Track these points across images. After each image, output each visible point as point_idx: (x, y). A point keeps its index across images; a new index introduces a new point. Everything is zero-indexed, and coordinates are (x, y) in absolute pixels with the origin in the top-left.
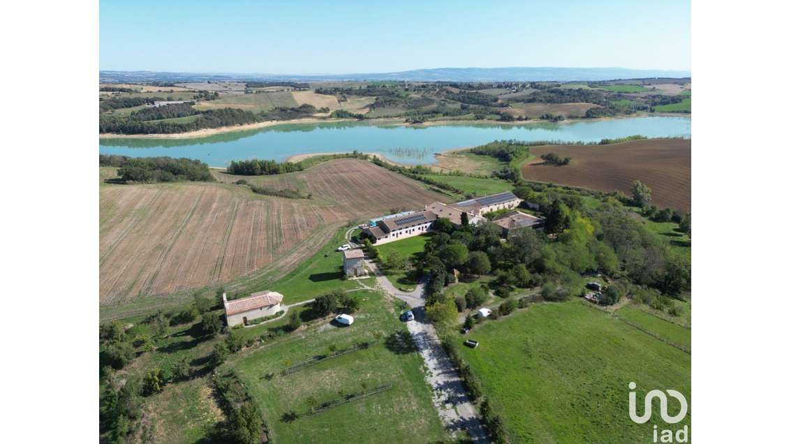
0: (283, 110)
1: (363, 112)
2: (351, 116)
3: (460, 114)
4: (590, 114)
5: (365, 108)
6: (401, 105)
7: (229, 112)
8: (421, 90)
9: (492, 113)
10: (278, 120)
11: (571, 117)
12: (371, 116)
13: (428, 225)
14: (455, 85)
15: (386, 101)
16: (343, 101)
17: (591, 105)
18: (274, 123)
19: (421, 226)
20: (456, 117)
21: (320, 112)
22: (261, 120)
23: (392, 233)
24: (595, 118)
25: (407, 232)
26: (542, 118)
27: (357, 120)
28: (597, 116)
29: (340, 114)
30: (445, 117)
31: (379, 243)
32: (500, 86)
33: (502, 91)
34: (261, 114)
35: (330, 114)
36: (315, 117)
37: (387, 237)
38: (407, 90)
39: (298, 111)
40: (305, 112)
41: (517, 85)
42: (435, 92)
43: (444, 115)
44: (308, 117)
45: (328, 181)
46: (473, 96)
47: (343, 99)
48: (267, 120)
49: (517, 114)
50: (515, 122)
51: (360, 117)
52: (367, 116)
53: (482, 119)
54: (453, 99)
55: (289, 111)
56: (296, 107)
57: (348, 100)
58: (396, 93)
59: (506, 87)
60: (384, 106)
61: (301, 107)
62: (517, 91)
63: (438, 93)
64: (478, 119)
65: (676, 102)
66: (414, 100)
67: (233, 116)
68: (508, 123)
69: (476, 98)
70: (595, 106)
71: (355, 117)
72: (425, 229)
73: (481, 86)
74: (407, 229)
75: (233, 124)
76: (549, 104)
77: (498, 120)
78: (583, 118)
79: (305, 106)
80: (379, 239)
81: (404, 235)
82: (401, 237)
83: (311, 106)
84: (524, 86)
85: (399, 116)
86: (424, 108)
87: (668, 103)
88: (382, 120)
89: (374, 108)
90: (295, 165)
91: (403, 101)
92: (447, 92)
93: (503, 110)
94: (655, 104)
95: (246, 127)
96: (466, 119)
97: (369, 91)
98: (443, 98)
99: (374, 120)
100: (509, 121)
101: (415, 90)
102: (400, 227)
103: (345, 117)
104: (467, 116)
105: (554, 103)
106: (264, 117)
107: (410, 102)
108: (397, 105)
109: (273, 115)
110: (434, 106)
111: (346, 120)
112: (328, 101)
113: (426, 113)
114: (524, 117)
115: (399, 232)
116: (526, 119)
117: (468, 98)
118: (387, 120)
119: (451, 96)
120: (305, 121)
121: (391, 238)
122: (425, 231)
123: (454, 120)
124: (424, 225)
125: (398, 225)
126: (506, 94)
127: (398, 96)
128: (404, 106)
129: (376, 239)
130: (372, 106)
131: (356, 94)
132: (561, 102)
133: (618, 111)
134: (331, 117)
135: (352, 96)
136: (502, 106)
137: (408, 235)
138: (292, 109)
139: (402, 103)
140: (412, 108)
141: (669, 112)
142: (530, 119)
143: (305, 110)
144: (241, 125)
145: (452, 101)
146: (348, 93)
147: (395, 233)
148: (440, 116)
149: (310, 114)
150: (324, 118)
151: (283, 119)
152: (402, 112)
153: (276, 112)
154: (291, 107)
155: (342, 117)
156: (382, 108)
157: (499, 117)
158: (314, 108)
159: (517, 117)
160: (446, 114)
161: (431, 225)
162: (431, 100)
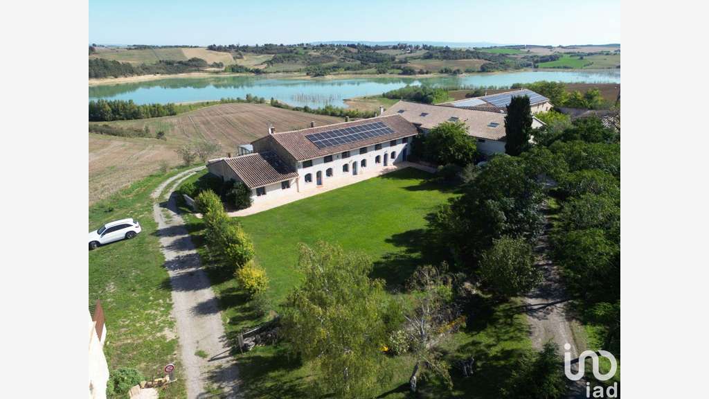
0: (170, 63)
1: (261, 68)
2: (247, 70)
3: (362, 68)
4: (485, 68)
5: (262, 64)
6: (300, 62)
7: (100, 63)
8: (320, 49)
9: (393, 68)
10: (162, 74)
11: (467, 71)
12: (270, 71)
13: (399, 148)
14: (353, 46)
15: (284, 57)
16: (239, 58)
17: (483, 62)
18: (158, 77)
19: (381, 153)
20: (358, 72)
21: (212, 66)
22: (142, 73)
23: (302, 172)
24: (490, 72)
25: (345, 168)
26: (442, 72)
27: (253, 74)
28: (491, 70)
29: (235, 69)
30: (348, 72)
31: (259, 204)
32: (395, 48)
33: (398, 52)
34: (141, 67)
35: (223, 69)
36: (206, 72)
37: (286, 185)
38: (305, 48)
39: (186, 64)
40: (195, 66)
41: (410, 46)
42: (334, 51)
43: (345, 70)
44: (199, 71)
45: (206, 123)
46: (371, 55)
47: (238, 56)
48: (150, 73)
49: (418, 68)
50: (417, 75)
51: (257, 72)
52: (265, 70)
53: (384, 73)
54: (352, 58)
55: (175, 65)
56: (183, 60)
57: (244, 57)
58: (295, 51)
59: (401, 48)
60: (282, 62)
61: (190, 60)
62: (411, 52)
63: (336, 52)
64: (380, 73)
65: (555, 60)
66: (314, 58)
67: (106, 67)
68: (410, 77)
69: (374, 57)
70: (487, 62)
71: (252, 72)
72: (390, 161)
73: (377, 48)
74: (346, 161)
75: (105, 76)
76: (445, 61)
77: (399, 74)
78: (479, 72)
79: (194, 60)
80: (261, 192)
81: (339, 178)
82: (330, 184)
83: (202, 61)
84: (417, 48)
85: (299, 71)
86: (324, 64)
87: (547, 61)
88: (280, 74)
89: (272, 63)
90: (164, 107)
91: (302, 58)
92: (346, 51)
93: (403, 66)
94: (537, 62)
95: (122, 80)
96: (368, 73)
97: (266, 49)
98: (342, 57)
99: (273, 74)
100: (410, 74)
101: (313, 49)
102: (326, 152)
103: (241, 72)
104: (368, 70)
105: (450, 59)
106: (146, 70)
107: (309, 59)
108: (296, 61)
109: (157, 68)
110: (335, 63)
111: (241, 74)
112: (222, 57)
113: (327, 69)
114: (425, 71)
115: (323, 167)
116: (427, 73)
117: (367, 57)
118: (285, 74)
119: (350, 55)
120: (195, 75)
121: (300, 189)
122: (391, 166)
123: (356, 74)
124: (389, 150)
125: (320, 146)
126: (401, 54)
127: (296, 53)
128: (303, 62)
129: (248, 192)
130: (270, 62)
131: (253, 51)
132: (456, 59)
133: (508, 66)
134: (225, 71)
135: (249, 54)
136: (401, 62)
137: (346, 179)
138: (180, 62)
139: (301, 59)
140: (312, 64)
141: (550, 68)
142: (431, 73)
143: (194, 63)
144: (116, 77)
145: (351, 60)
146: (244, 51)
147: (312, 170)
148: (342, 70)
149: (201, 69)
150: (217, 73)
151: (169, 73)
152: (303, 67)
153: (160, 65)
154: (179, 60)
155: (238, 72)
156: (280, 64)
157: (400, 71)
158: (206, 62)
159: (419, 70)
160: (348, 69)
161: (404, 151)
162: (331, 58)
